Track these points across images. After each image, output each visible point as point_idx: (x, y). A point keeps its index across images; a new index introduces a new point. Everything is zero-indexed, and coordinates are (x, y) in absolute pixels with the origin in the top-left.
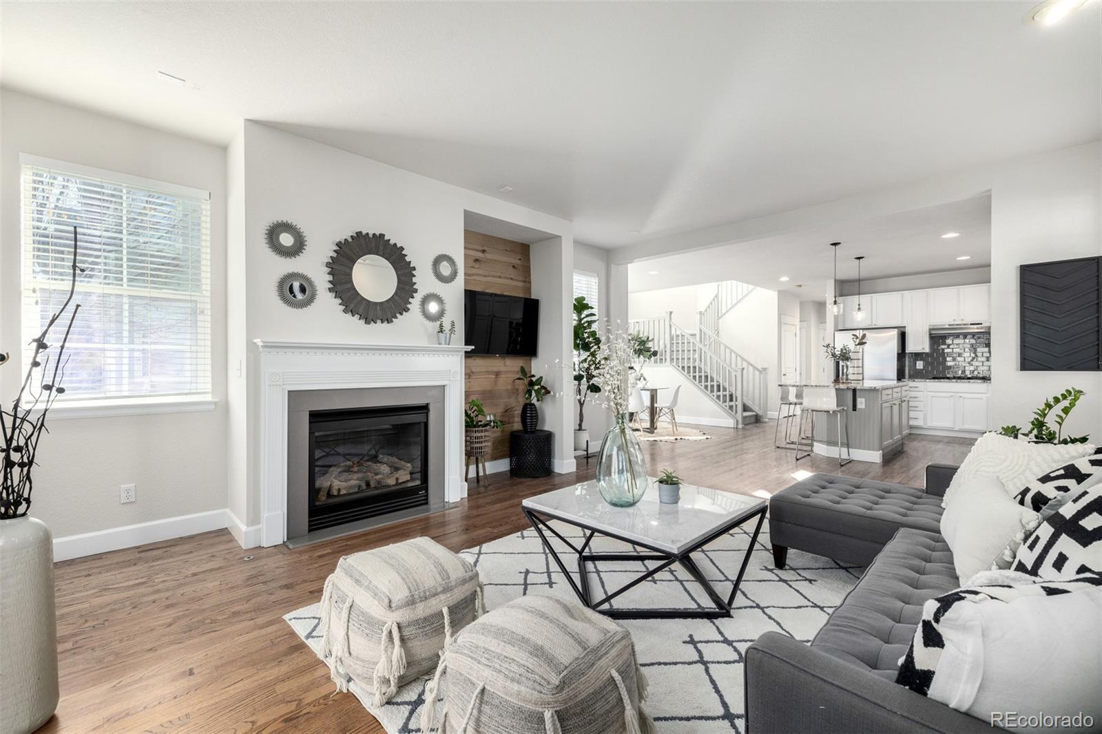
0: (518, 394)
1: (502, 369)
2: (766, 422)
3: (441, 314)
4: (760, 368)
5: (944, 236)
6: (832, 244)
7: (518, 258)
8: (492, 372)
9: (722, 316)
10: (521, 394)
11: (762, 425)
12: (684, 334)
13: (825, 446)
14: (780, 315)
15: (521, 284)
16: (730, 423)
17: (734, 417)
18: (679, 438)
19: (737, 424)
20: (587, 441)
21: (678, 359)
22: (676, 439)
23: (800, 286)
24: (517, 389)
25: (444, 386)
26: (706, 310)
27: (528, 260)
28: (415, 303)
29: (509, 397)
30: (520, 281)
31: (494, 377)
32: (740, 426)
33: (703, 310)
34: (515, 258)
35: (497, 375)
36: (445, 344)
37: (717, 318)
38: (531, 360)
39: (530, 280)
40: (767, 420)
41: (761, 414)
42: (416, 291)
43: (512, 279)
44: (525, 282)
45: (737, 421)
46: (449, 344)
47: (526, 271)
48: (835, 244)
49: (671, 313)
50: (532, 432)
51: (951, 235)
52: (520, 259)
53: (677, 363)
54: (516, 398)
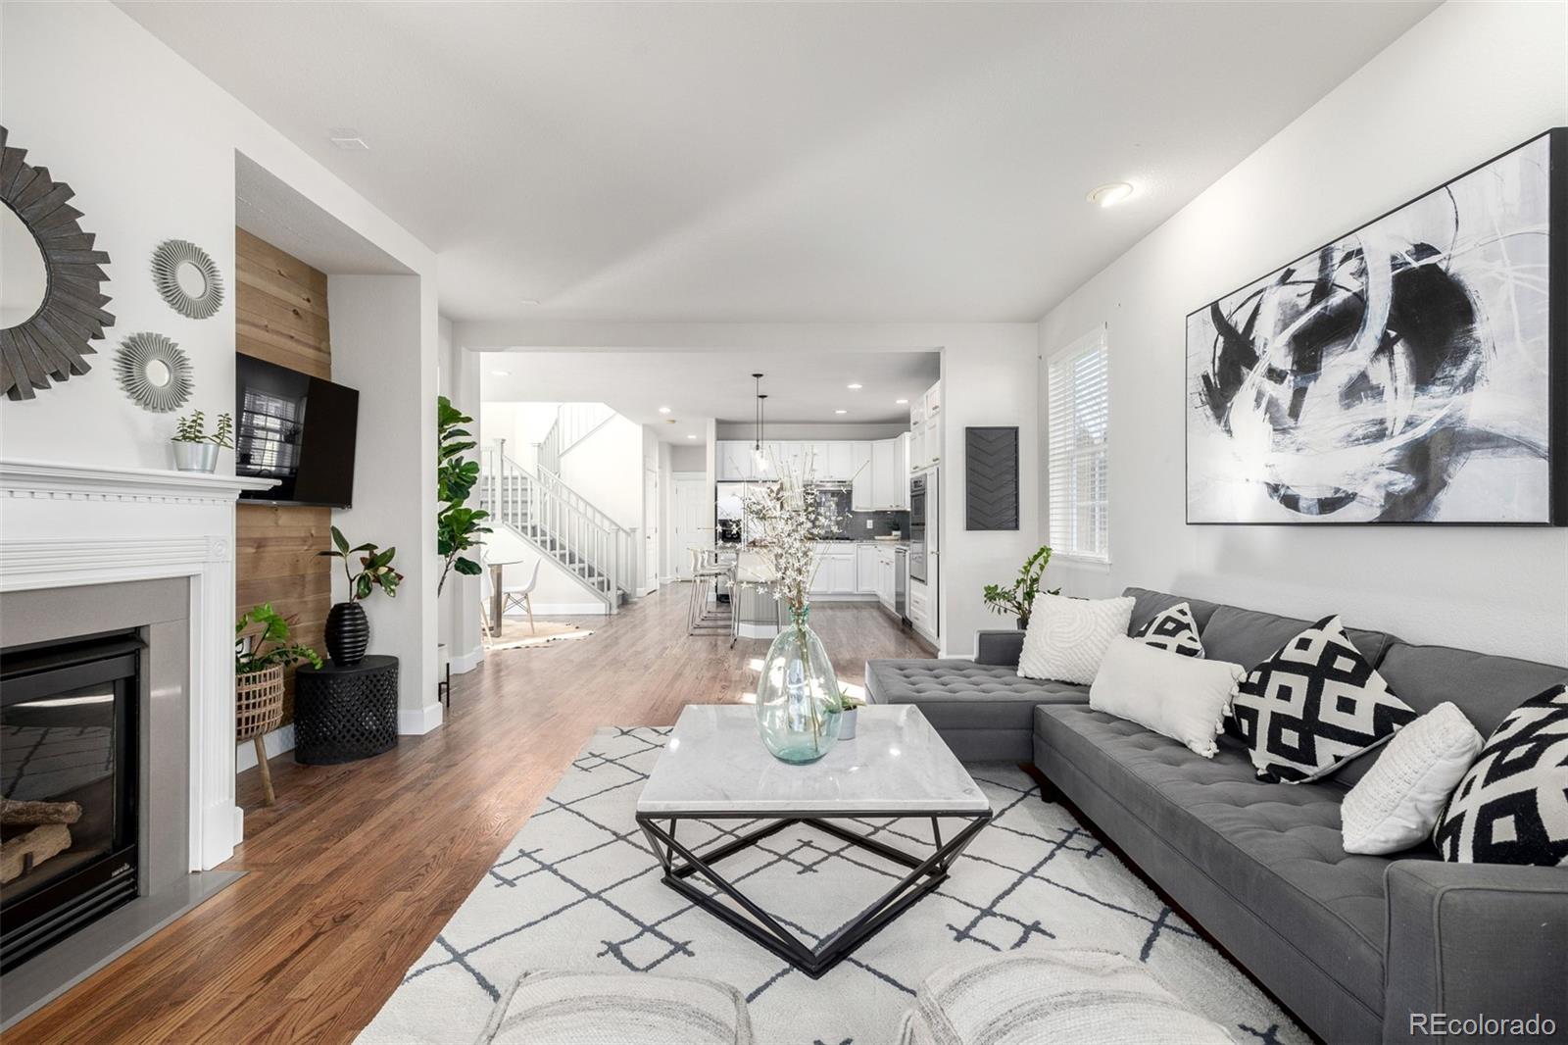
0: (304, 586)
1: (271, 533)
2: (635, 603)
3: (181, 390)
4: (627, 529)
5: (850, 387)
6: (755, 375)
7: (305, 296)
8: (250, 539)
9: (564, 453)
10: (310, 587)
11: (630, 606)
12: (524, 475)
13: (753, 626)
14: (644, 457)
15: (310, 353)
16: (600, 608)
17: (605, 599)
18: (551, 638)
19: (610, 608)
20: (448, 665)
21: (515, 515)
22: (548, 641)
23: (674, 421)
24: (303, 576)
25: (189, 577)
26: (545, 443)
27: (325, 305)
28: (104, 355)
29: (286, 595)
30: (310, 346)
31: (254, 551)
32: (615, 611)
33: (542, 441)
34: (299, 296)
35: (258, 547)
36: (203, 470)
37: (557, 455)
38: (330, 513)
39: (329, 346)
40: (636, 600)
41: (628, 592)
42: (109, 321)
43: (292, 337)
44: (319, 349)
45: (610, 604)
46: (212, 471)
47: (321, 327)
48: (757, 376)
49: (504, 440)
50: (356, 663)
51: (855, 386)
52: (308, 300)
53: (514, 521)
54: (301, 595)
